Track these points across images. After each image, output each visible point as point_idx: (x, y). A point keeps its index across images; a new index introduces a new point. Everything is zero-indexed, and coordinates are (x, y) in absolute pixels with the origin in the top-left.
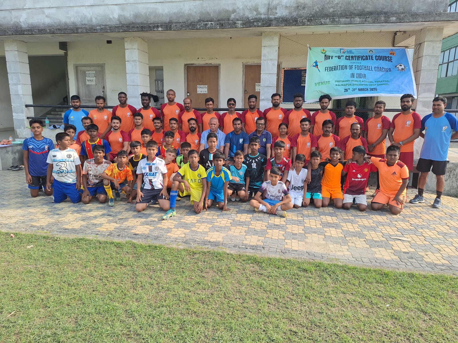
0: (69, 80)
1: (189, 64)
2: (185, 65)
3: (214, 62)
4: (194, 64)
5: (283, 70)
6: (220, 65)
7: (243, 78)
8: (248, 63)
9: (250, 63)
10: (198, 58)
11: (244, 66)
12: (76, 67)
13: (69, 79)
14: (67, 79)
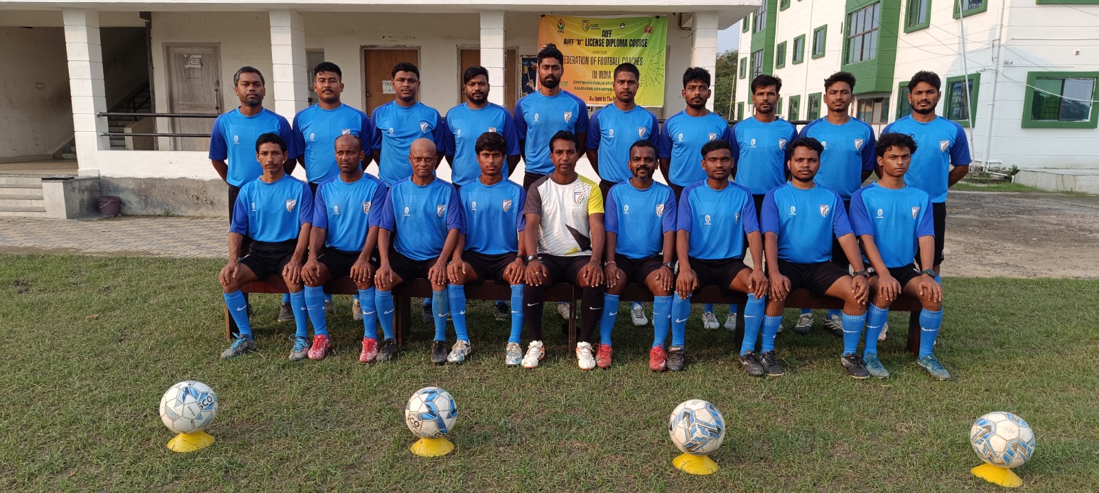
0: (155, 71)
1: (368, 46)
2: (362, 47)
3: (410, 44)
4: (375, 46)
5: (521, 58)
6: (420, 48)
7: (458, 69)
8: (466, 47)
9: (469, 46)
10: (383, 37)
11: (460, 51)
12: (167, 49)
13: (153, 69)
14: (150, 68)
